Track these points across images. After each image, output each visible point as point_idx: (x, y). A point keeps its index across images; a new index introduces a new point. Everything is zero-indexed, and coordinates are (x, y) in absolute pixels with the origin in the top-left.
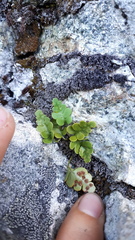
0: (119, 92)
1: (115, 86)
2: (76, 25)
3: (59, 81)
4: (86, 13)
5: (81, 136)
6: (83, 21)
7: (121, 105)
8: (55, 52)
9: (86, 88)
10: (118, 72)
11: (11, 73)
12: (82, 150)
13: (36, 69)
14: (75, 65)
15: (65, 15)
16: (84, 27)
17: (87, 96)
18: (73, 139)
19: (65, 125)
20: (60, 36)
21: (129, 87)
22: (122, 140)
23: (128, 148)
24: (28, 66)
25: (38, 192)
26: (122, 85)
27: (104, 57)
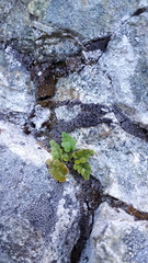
0: (107, 130)
1: (104, 125)
2: (79, 80)
3: (67, 119)
4: (86, 73)
5: (83, 160)
6: (83, 79)
7: (108, 139)
8: (65, 98)
9: (85, 126)
10: (106, 116)
11: (34, 111)
12: (84, 170)
13: (52, 109)
14: (77, 110)
15: (72, 72)
16: (84, 83)
17: (86, 131)
18: (77, 162)
19: (71, 151)
20: (68, 87)
21: (114, 127)
22: (110, 164)
23: (113, 170)
24: (46, 106)
25: (49, 199)
26: (109, 126)
27: (97, 106)
